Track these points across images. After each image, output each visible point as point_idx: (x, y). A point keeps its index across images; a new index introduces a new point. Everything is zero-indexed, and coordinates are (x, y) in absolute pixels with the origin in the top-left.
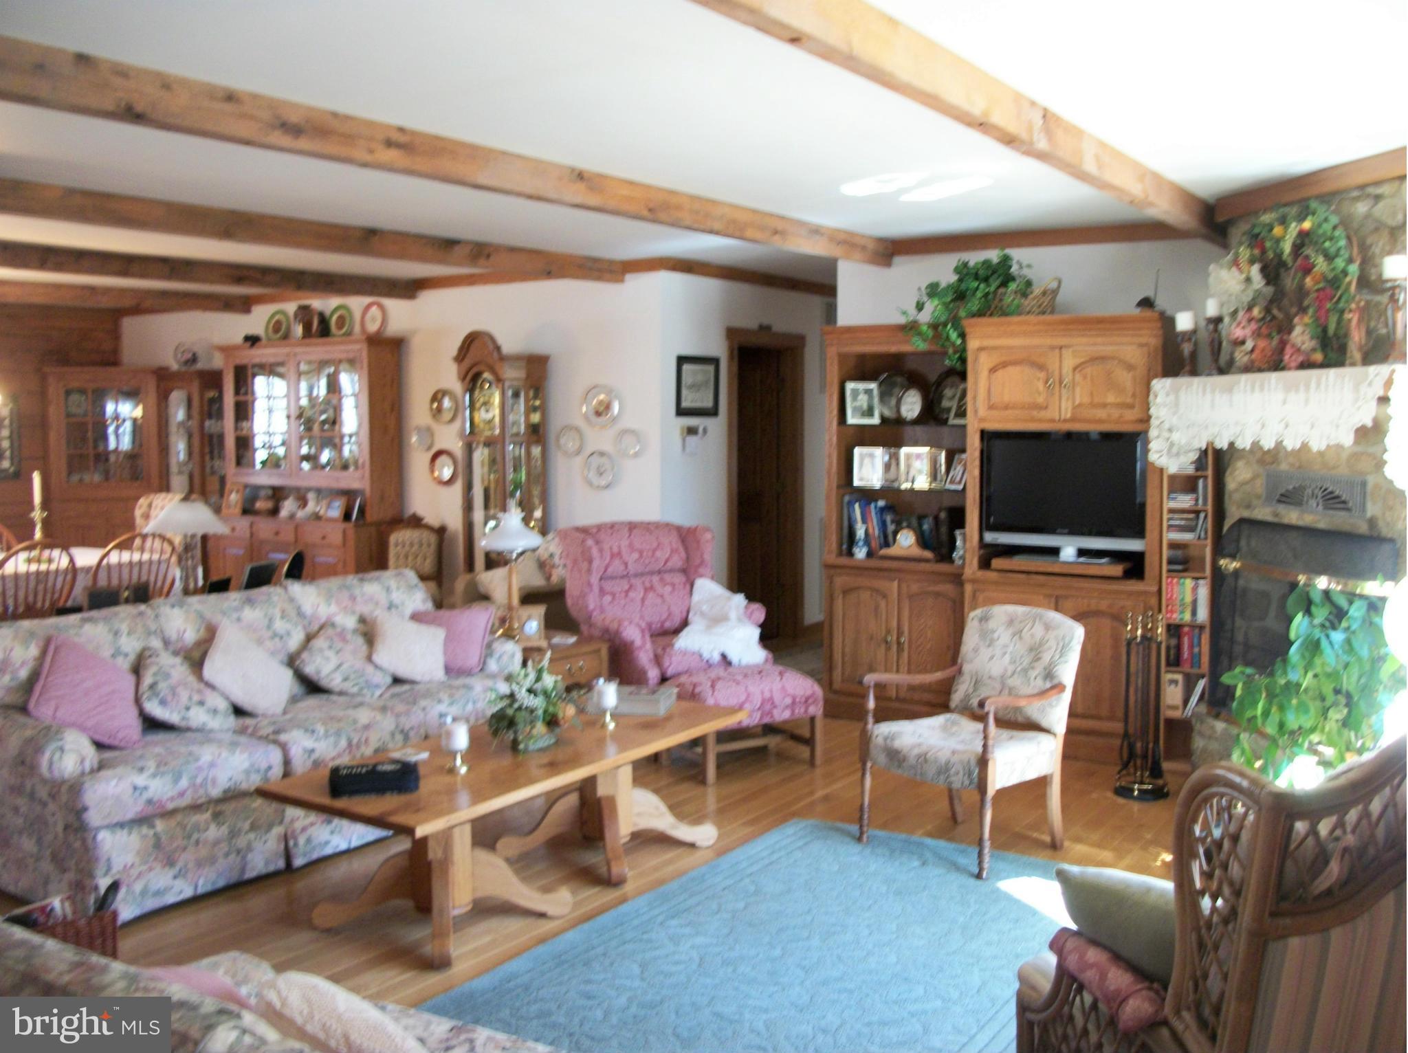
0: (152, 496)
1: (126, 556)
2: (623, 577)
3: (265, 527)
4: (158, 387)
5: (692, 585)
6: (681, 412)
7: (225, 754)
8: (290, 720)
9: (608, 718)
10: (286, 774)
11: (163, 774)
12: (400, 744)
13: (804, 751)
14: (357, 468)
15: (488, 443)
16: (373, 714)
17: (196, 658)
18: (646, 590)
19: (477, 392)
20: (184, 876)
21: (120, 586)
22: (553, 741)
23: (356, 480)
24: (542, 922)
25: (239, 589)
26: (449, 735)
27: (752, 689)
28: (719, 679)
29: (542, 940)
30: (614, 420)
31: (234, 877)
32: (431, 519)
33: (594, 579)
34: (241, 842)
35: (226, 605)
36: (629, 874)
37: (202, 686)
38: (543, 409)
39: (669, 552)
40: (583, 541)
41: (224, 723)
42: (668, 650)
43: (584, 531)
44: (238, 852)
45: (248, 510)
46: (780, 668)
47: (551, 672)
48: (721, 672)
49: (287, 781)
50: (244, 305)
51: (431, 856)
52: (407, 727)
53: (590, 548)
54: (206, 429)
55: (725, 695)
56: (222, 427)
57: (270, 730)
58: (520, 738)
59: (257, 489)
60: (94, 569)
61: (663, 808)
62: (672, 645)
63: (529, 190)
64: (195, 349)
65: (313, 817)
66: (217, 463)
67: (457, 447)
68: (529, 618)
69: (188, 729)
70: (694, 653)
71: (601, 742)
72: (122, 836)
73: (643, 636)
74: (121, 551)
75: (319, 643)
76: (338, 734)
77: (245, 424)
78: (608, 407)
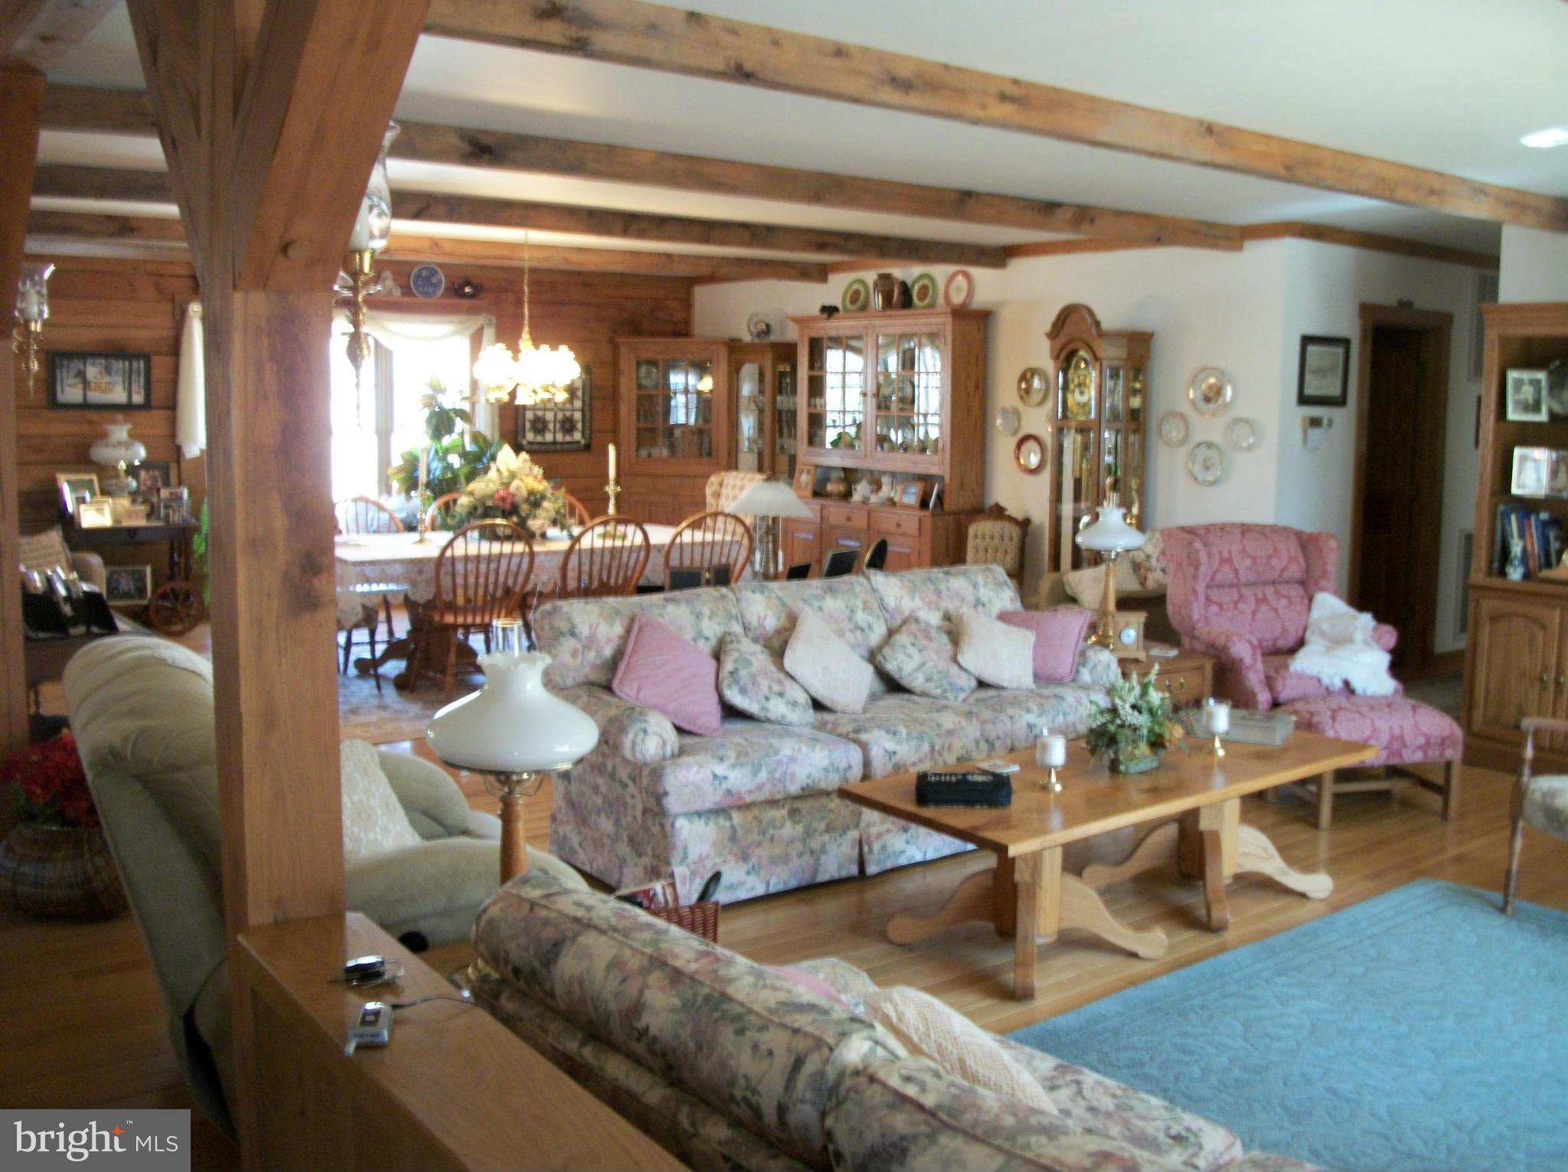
0: (723, 474)
1: (698, 536)
2: (1232, 586)
3: (836, 512)
4: (729, 361)
5: (1311, 599)
6: (1304, 400)
7: (804, 749)
8: (872, 719)
9: (1217, 744)
10: (866, 777)
11: (742, 765)
12: (984, 754)
13: (1435, 801)
14: (936, 451)
15: (1083, 430)
16: (956, 720)
17: (777, 647)
18: (1259, 602)
19: (1071, 371)
20: (757, 873)
21: (701, 567)
22: (1155, 764)
23: (934, 465)
24: (1134, 962)
25: (820, 576)
26: (1045, 748)
27: (1378, 724)
28: (1341, 708)
29: (1132, 983)
30: (1226, 406)
31: (806, 879)
32: (1014, 510)
33: (1201, 587)
34: (815, 843)
35: (807, 592)
36: (1230, 918)
37: (782, 676)
38: (1144, 393)
39: (1287, 561)
40: (1190, 543)
41: (802, 716)
42: (1281, 671)
43: (1190, 531)
44: (812, 852)
45: (818, 493)
46: (1412, 702)
47: (1158, 689)
48: (1343, 701)
49: (867, 784)
50: (820, 273)
51: (1017, 877)
52: (993, 736)
53: (1197, 551)
54: (778, 406)
55: (1347, 728)
56: (795, 403)
57: (850, 728)
58: (1121, 758)
59: (829, 468)
60: (666, 548)
61: (1272, 849)
62: (1287, 667)
63: (1151, 147)
64: (768, 321)
65: (890, 822)
66: (786, 441)
67: (1046, 432)
68: (1127, 625)
69: (768, 721)
70: (1311, 678)
71: (1207, 771)
72: (699, 825)
73: (1254, 654)
74: (693, 530)
75: (902, 639)
76: (921, 738)
77: (818, 401)
78: (1219, 391)
